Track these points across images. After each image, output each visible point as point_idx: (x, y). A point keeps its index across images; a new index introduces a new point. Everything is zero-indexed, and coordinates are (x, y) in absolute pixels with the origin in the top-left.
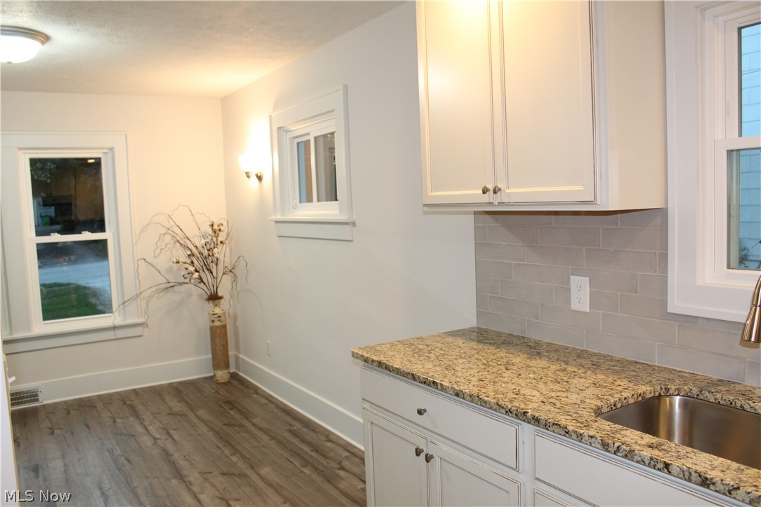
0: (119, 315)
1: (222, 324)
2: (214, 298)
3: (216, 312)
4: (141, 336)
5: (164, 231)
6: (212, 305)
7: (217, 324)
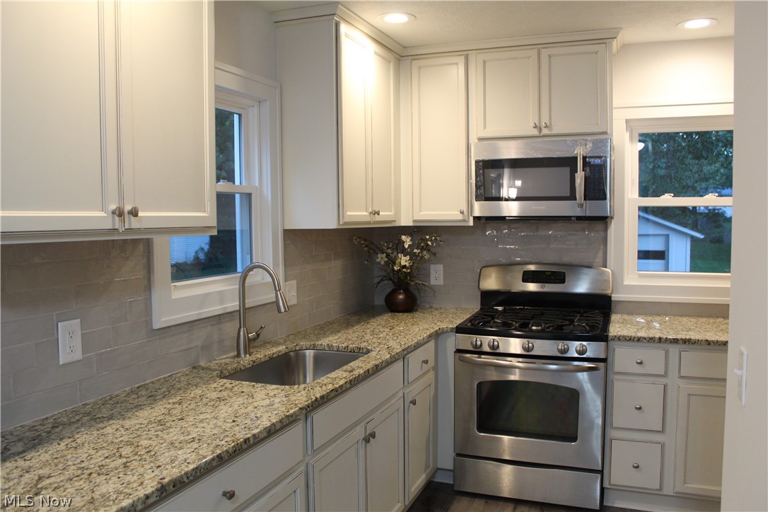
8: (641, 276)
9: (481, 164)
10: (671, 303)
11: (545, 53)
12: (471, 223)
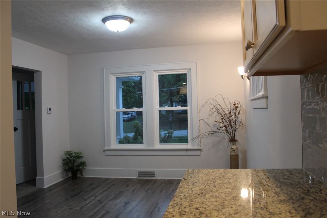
0: (191, 144)
1: (235, 154)
2: (233, 140)
3: (233, 148)
4: (199, 155)
5: (213, 107)
6: (232, 144)
7: (233, 154)
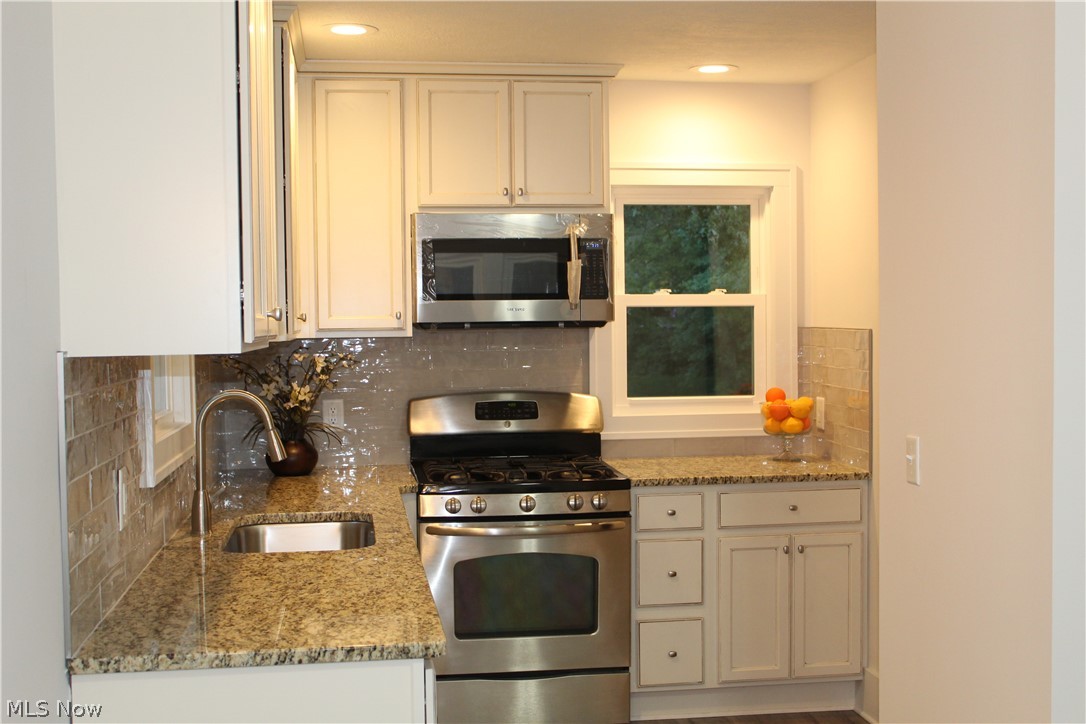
8: (632, 404)
9: (431, 245)
10: (675, 440)
11: (519, 88)
12: (409, 332)
